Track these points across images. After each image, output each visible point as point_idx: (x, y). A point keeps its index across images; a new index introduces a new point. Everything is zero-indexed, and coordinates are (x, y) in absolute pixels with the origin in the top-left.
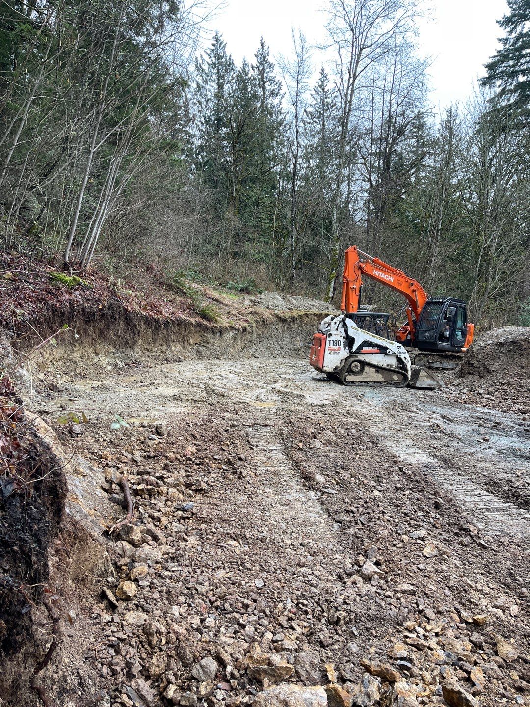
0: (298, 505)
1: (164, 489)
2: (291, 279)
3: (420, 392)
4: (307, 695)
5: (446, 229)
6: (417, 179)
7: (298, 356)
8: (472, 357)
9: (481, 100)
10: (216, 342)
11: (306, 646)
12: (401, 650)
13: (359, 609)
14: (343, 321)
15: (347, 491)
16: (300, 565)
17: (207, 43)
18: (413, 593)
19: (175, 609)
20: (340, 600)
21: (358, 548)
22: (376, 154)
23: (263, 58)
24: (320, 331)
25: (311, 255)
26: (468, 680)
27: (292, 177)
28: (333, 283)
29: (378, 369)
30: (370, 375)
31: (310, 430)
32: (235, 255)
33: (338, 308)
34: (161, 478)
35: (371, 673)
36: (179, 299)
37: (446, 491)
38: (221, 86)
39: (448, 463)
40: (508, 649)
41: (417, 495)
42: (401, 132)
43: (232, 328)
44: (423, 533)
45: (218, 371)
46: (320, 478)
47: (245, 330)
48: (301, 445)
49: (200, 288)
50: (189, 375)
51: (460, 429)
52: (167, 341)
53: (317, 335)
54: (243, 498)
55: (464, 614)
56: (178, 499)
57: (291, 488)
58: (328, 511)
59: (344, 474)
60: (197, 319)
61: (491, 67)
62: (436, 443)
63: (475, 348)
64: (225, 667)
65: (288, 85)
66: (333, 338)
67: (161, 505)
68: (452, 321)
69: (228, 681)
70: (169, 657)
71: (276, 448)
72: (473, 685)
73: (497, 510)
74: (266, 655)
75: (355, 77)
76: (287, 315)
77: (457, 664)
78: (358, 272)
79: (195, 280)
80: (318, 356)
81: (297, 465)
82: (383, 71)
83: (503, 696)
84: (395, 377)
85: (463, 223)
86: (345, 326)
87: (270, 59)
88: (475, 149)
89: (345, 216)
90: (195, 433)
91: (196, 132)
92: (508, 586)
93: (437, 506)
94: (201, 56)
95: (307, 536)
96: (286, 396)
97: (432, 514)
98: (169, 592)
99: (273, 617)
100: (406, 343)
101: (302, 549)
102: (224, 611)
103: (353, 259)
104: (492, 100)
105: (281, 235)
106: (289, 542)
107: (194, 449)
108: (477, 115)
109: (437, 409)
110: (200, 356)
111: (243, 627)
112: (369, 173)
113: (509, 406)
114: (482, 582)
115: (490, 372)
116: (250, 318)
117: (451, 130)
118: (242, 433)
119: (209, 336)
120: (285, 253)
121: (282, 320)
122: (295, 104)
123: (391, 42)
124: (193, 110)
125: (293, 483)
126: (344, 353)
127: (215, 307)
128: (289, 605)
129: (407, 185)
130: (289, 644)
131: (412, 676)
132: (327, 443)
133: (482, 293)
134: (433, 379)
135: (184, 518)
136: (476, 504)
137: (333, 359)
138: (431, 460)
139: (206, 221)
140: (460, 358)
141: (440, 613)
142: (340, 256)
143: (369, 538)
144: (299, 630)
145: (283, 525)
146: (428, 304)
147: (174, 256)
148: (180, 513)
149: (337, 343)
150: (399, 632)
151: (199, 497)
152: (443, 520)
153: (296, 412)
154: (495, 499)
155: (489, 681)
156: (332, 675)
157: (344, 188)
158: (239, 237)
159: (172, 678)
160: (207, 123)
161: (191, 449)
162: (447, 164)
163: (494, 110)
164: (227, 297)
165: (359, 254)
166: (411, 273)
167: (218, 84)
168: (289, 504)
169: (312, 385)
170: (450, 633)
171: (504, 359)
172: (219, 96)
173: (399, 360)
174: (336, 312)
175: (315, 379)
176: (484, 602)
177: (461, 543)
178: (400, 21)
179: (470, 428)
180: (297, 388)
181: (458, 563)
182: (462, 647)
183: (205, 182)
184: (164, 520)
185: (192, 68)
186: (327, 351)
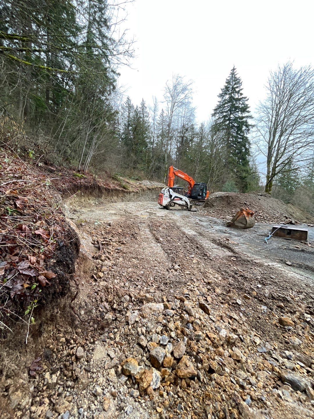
0: (154, 248)
1: (112, 243)
2: (152, 176)
3: (192, 212)
4: (157, 306)
5: (201, 161)
6: (192, 145)
7: (154, 201)
8: (208, 201)
9: (211, 121)
10: (128, 196)
11: (157, 291)
12: (186, 292)
13: (173, 280)
14: (169, 190)
15: (170, 243)
16: (155, 266)
17: (125, 100)
18: (190, 274)
19: (116, 281)
20: (167, 277)
21: (173, 261)
22: (179, 137)
23: (143, 104)
24: (161, 193)
25: (159, 168)
26: (206, 300)
27: (152, 143)
28: (165, 178)
29: (180, 205)
30: (177, 207)
31: (158, 224)
32: (134, 168)
33: (167, 186)
34: (111, 240)
35: (177, 299)
36: (116, 182)
37: (200, 243)
38: (129, 113)
39: (200, 234)
40: (218, 291)
41: (191, 244)
42: (187, 130)
43: (133, 192)
44: (193, 256)
45: (129, 205)
46: (161, 239)
47: (137, 192)
48: (155, 229)
49: (123, 178)
50: (119, 206)
51: (205, 224)
52: (112, 196)
53: (161, 194)
54: (137, 246)
55: (205, 280)
56: (116, 246)
57: (152, 242)
58: (164, 250)
59: (169, 238)
60: (122, 189)
61: (215, 110)
62: (197, 228)
63: (209, 199)
64: (132, 298)
65: (151, 114)
66: (165, 195)
67: (111, 248)
68: (202, 190)
69: (133, 302)
70: (114, 295)
71: (147, 230)
72: (208, 302)
73: (215, 248)
74: (145, 294)
75: (172, 112)
76: (151, 187)
77: (203, 295)
78: (173, 174)
79: (121, 176)
80: (161, 201)
81: (154, 235)
82: (181, 111)
83: (217, 305)
84: (185, 208)
85: (206, 159)
86: (169, 191)
87: (145, 105)
88: (210, 136)
89: (169, 156)
90: (121, 225)
91: (121, 128)
92: (218, 271)
93: (197, 247)
94: (123, 104)
95: (157, 257)
96: (151, 214)
97: (196, 250)
98: (114, 276)
99: (147, 283)
100: (188, 197)
101: (156, 261)
102: (131, 281)
103: (172, 170)
104: (215, 121)
105: (149, 162)
106: (151, 259)
107: (121, 230)
108: (210, 126)
109: (197, 217)
110: (123, 201)
111: (137, 286)
112: (177, 143)
113: (219, 217)
114: (211, 270)
115: (213, 206)
116: (139, 188)
117: (202, 130)
118: (137, 225)
119: (126, 194)
120: (150, 168)
121: (149, 189)
122: (154, 120)
123: (184, 101)
124: (120, 121)
125: (153, 241)
126: (169, 200)
127: (128, 185)
128: (152, 279)
129: (189, 147)
130: (152, 291)
131: (189, 299)
132: (164, 228)
133: (211, 181)
134: (196, 208)
135: (118, 252)
136: (209, 247)
137: (165, 201)
138: (195, 233)
139: (125, 157)
140: (204, 202)
141: (198, 280)
142: (168, 169)
143: (177, 258)
144: (155, 286)
145: (150, 254)
146: (195, 185)
147: (114, 168)
148: (117, 251)
149: (167, 197)
150: (185, 286)
151: (123, 246)
152: (200, 252)
153: (154, 219)
154: (215, 245)
155: (213, 301)
156: (165, 300)
157: (169, 147)
158: (135, 162)
159: (115, 302)
160: (125, 125)
161: (120, 230)
162: (201, 141)
163: (216, 124)
164: (132, 182)
165: (174, 169)
166: (190, 175)
168: (151, 247)
169: (158, 210)
170: (201, 286)
171: (218, 202)
172: (129, 117)
173: (186, 202)
174: (166, 187)
175: (159, 208)
176: (211, 276)
177: (204, 259)
178: (187, 94)
179: (207, 223)
180: (154, 211)
181: (203, 265)
182: (204, 290)
183: (124, 144)
184: (112, 253)
185: (120, 108)
186: (164, 199)
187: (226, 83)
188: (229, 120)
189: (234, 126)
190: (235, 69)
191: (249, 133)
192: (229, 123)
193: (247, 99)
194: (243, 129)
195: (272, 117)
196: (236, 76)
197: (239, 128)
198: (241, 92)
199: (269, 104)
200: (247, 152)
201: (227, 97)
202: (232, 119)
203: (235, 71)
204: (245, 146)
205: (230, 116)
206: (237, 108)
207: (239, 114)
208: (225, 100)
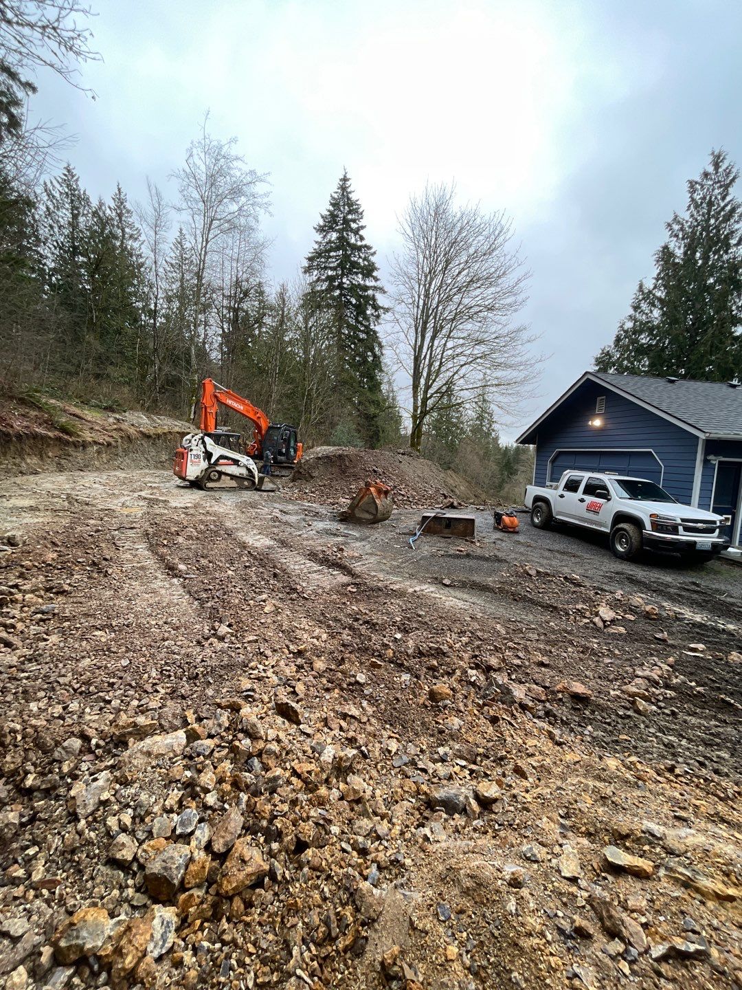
0: (163, 591)
1: (19, 596)
2: (155, 401)
3: (265, 494)
4: (168, 741)
5: (281, 373)
6: (260, 332)
7: (164, 468)
8: (301, 467)
9: (303, 283)
10: (79, 456)
11: (169, 703)
12: (246, 684)
13: (214, 663)
14: (202, 438)
15: (206, 574)
16: (164, 640)
17: (59, 173)
18: (256, 641)
19: (33, 706)
20: (198, 660)
21: (215, 617)
22: (226, 307)
24: (181, 446)
25: (174, 382)
26: (294, 693)
27: (153, 314)
28: (193, 407)
29: (233, 477)
30: (226, 482)
31: (173, 529)
32: (97, 376)
33: (199, 428)
34: (16, 586)
35: (222, 708)
36: (33, 413)
37: (282, 564)
38: (75, 217)
39: (283, 543)
40: (320, 665)
41: (261, 570)
42: (246, 294)
43: (95, 443)
44: (264, 596)
45: (82, 482)
46: (182, 567)
47: (109, 444)
48: (165, 542)
49: (59, 404)
50: (49, 486)
51: (293, 519)
52: (21, 454)
53: (180, 450)
54: (109, 593)
55: (292, 647)
56: (36, 603)
57: (156, 578)
58: (189, 592)
59: (204, 562)
60: (57, 433)
61: (311, 259)
62: (276, 530)
63: (303, 461)
64: (90, 741)
65: (146, 234)
66: (194, 452)
67: (16, 612)
68: (287, 442)
69: (93, 752)
70: (26, 750)
71: (142, 548)
72: (297, 695)
73: (315, 572)
74: (132, 720)
75: (207, 242)
76: (152, 432)
77: (287, 683)
78: (214, 400)
79: (52, 396)
80: (180, 465)
81: (162, 558)
82: (230, 242)
83: (317, 697)
84: (246, 483)
85: (294, 370)
86: (204, 443)
87: (128, 205)
88: (300, 318)
89: (203, 354)
90: (55, 540)
91: (49, 256)
92: (320, 622)
93: (275, 575)
94: (51, 182)
95: (171, 615)
96: (152, 502)
97: (272, 582)
98: (25, 692)
99: (139, 688)
100: (253, 457)
101: (166, 627)
102: (89, 694)
103: (209, 389)
104: (310, 284)
105: (145, 363)
106: (154, 623)
107: (55, 555)
108: (301, 294)
109: (276, 505)
110: (61, 469)
111: (109, 702)
112: (222, 322)
113: (325, 501)
114: (304, 623)
115: (312, 477)
116: (114, 434)
117: (284, 301)
118: (108, 536)
119: (71, 450)
120: (149, 378)
121: (148, 437)
122: (154, 251)
123: (236, 221)
124: (43, 232)
125: (158, 574)
126: (204, 465)
127: (78, 423)
128: (154, 674)
129: (253, 336)
130: (154, 704)
131: (254, 701)
132: (190, 538)
133: (307, 421)
134: (274, 483)
135: (43, 620)
136: (302, 570)
137: (194, 470)
138: (272, 543)
139: (64, 341)
140: (292, 468)
141: (275, 651)
142: (199, 386)
143: (223, 607)
144: (163, 691)
145: (149, 610)
146: (270, 428)
147: (26, 372)
148: (39, 616)
149: (198, 456)
150: (245, 672)
151: (61, 599)
152: (280, 585)
153: (162, 515)
154: (314, 565)
155: (308, 690)
156: (191, 717)
157: (201, 330)
158: (101, 360)
159: (32, 768)
160: (61, 248)
161: (51, 556)
162: (281, 325)
163: (312, 292)
164: (89, 414)
165: (215, 386)
166: (256, 403)
167: (72, 213)
168: (154, 592)
169: (176, 491)
170: (282, 663)
171: (321, 468)
172: (74, 224)
173: (249, 470)
174: (197, 431)
175: (178, 486)
176: (305, 636)
177: (291, 599)
178: (243, 206)
179: (299, 517)
180: (162, 494)
181: (288, 613)
182: (290, 671)
183: (61, 304)
184: (20, 626)
186: (189, 463)
187: (331, 204)
188: (340, 286)
189: (351, 303)
190: (348, 180)
191: (379, 324)
192: (341, 295)
193: (372, 251)
194: (368, 312)
195: (419, 297)
196: (350, 196)
197: (360, 310)
198: (361, 232)
199: (412, 270)
200: (377, 363)
201: (334, 236)
202: (345, 286)
203: (348, 183)
204: (372, 350)
205: (341, 279)
206: (355, 265)
207: (359, 279)
208: (330, 242)
